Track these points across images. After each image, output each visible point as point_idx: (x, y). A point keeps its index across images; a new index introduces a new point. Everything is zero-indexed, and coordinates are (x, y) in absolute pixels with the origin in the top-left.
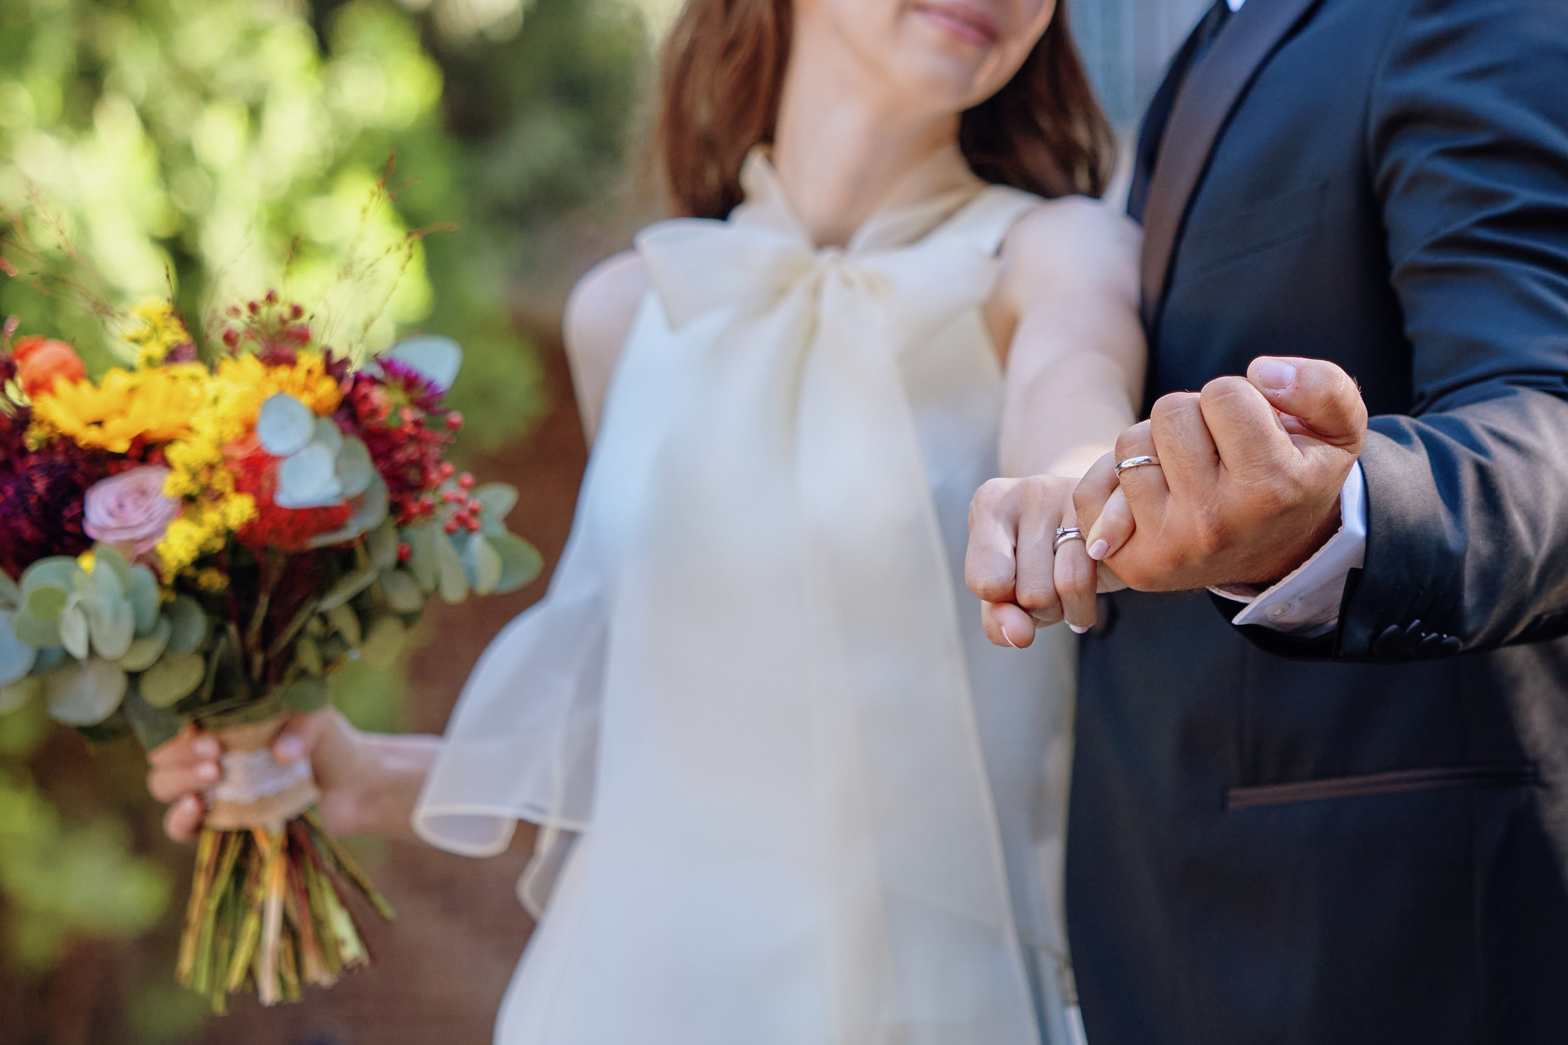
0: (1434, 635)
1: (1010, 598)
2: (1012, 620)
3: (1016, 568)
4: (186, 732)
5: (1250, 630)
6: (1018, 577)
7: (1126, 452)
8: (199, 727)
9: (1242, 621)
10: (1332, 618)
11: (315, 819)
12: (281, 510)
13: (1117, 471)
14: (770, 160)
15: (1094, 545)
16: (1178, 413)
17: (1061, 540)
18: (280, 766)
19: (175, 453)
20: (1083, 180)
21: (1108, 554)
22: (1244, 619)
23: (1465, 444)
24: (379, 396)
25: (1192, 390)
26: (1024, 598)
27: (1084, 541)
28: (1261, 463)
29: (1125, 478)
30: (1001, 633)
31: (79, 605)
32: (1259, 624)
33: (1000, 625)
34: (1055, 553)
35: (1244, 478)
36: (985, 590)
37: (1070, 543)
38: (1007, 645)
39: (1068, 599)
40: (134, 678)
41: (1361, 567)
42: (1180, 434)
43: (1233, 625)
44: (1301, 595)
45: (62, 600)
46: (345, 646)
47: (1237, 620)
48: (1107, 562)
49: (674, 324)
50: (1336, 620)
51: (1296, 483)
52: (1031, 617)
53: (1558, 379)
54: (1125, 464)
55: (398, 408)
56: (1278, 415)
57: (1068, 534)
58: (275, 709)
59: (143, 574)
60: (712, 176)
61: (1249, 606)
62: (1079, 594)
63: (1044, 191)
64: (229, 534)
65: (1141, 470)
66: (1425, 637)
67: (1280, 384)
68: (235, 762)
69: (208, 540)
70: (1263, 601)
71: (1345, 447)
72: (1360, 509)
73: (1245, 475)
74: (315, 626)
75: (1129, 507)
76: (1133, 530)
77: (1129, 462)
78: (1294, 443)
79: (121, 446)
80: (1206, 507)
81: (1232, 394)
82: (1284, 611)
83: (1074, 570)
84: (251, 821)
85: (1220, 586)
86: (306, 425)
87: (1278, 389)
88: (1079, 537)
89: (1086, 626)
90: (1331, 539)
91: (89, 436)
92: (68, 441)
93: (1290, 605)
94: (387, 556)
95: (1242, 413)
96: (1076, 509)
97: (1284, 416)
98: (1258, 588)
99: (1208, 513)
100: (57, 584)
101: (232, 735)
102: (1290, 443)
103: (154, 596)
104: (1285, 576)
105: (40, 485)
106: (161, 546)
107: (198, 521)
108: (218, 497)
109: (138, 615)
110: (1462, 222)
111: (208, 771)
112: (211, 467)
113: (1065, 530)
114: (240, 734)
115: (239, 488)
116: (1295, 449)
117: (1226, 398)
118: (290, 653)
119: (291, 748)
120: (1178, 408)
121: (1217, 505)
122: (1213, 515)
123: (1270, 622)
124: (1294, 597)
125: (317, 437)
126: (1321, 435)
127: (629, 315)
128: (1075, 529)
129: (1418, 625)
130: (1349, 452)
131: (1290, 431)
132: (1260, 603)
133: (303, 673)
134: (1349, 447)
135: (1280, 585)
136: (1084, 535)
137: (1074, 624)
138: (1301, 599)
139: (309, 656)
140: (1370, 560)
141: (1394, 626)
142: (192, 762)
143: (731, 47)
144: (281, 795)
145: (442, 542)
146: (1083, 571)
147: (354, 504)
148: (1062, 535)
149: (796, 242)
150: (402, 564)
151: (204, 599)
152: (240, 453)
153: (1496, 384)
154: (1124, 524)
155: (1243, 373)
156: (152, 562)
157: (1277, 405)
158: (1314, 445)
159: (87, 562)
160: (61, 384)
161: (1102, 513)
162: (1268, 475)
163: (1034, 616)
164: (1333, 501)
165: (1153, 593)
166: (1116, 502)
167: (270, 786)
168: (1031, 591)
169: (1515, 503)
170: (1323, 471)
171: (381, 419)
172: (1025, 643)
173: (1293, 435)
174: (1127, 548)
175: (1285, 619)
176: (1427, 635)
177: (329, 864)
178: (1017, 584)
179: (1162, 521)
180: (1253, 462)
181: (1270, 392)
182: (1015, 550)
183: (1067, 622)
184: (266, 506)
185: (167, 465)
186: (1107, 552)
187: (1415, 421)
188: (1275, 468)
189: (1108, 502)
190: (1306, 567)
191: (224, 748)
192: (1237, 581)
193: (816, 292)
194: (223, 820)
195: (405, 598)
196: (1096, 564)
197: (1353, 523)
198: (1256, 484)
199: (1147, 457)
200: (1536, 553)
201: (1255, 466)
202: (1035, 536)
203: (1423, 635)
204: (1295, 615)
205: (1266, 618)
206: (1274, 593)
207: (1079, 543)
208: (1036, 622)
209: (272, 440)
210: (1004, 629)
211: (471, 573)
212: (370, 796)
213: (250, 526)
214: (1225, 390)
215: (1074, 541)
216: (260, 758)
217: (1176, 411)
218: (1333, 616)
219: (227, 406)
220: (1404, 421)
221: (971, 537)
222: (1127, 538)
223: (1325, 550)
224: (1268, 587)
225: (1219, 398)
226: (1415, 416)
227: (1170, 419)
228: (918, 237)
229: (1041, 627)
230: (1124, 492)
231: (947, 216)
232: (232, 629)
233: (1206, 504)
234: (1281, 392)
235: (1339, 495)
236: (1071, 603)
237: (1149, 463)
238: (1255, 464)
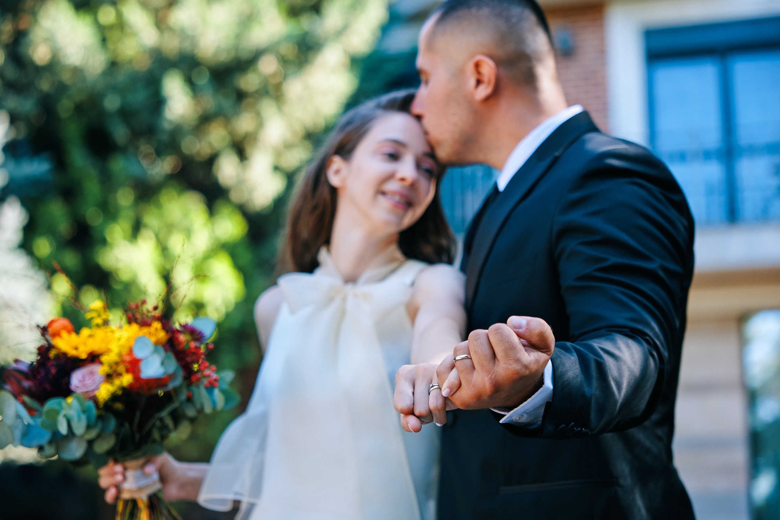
0: (580, 429)
1: (411, 412)
2: (412, 421)
3: (414, 400)
4: (111, 463)
5: (506, 425)
6: (414, 404)
7: (458, 353)
8: (116, 461)
9: (503, 422)
10: (539, 421)
11: (161, 495)
12: (143, 379)
13: (454, 361)
14: (329, 250)
15: (445, 391)
16: (479, 337)
17: (432, 389)
18: (146, 476)
19: (104, 359)
20: (445, 258)
21: (450, 395)
22: (504, 421)
23: (592, 354)
24: (183, 338)
25: (484, 329)
26: (417, 412)
27: (441, 389)
28: (512, 358)
29: (457, 364)
30: (408, 426)
31: (65, 416)
32: (510, 423)
33: (407, 423)
34: (429, 394)
35: (505, 364)
36: (401, 409)
37: (435, 390)
38: (410, 431)
39: (435, 413)
40: (90, 443)
41: (551, 401)
42: (480, 346)
43: (500, 423)
44: (527, 412)
45: (57, 413)
46: (169, 431)
47: (501, 422)
48: (450, 398)
49: (293, 312)
50: (541, 422)
51: (526, 367)
52: (420, 420)
53: (627, 330)
54: (457, 358)
55: (188, 342)
56: (520, 339)
57: (434, 387)
58: (144, 454)
59: (91, 404)
60: (308, 257)
61: (506, 416)
62: (439, 411)
63: (430, 261)
64: (123, 389)
65: (464, 361)
66: (576, 429)
67: (520, 327)
68: (130, 474)
69: (116, 391)
70: (512, 414)
71: (546, 353)
72: (551, 378)
73: (506, 363)
74: (158, 423)
75: (459, 375)
76: (460, 385)
77: (459, 357)
78: (526, 351)
79: (84, 356)
80: (490, 376)
81: (501, 330)
82: (520, 418)
83: (437, 401)
84: (136, 496)
85: (495, 408)
86: (150, 348)
87: (519, 329)
88: (439, 388)
89: (442, 423)
90: (539, 390)
91: (72, 352)
92: (65, 354)
93: (522, 416)
94: (183, 396)
95: (505, 338)
96: (438, 376)
97: (522, 340)
98: (509, 409)
99: (491, 378)
100: (56, 407)
101: (130, 464)
102: (524, 351)
103: (94, 412)
104: (521, 404)
105: (53, 371)
106: (97, 393)
107: (112, 383)
108: (120, 375)
109: (89, 419)
110: (590, 269)
111: (119, 478)
112: (117, 364)
113: (433, 385)
114: (131, 464)
115: (128, 371)
116: (526, 353)
117: (498, 332)
118: (149, 433)
119: (150, 469)
120: (479, 335)
121: (494, 375)
122: (492, 379)
123: (514, 422)
124: (524, 412)
125: (156, 351)
126: (536, 348)
127: (276, 310)
128: (437, 384)
129: (573, 425)
130: (547, 355)
131: (524, 346)
132: (511, 415)
133: (154, 441)
134: (548, 353)
135: (518, 408)
136: (440, 387)
137: (437, 423)
138: (527, 413)
139: (156, 435)
140: (555, 398)
141: (564, 425)
142: (114, 474)
143: (314, 208)
144: (147, 486)
145: (203, 392)
146: (440, 402)
147: (171, 377)
148: (432, 387)
149: (337, 281)
150: (190, 400)
151: (116, 413)
152: (128, 358)
153: (603, 331)
154: (457, 382)
155: (506, 322)
156: (95, 399)
157: (519, 336)
158: (534, 352)
159: (70, 400)
160: (64, 334)
161: (448, 378)
162: (515, 363)
163: (421, 419)
164: (541, 374)
165: (468, 410)
166: (454, 373)
167: (143, 482)
168: (420, 409)
169: (612, 377)
170: (537, 361)
171: (182, 346)
172: (417, 430)
173: (526, 348)
174: (458, 392)
175: (520, 421)
176: (577, 429)
177: (165, 512)
178: (414, 407)
179: (472, 382)
180: (509, 358)
181: (516, 330)
182: (413, 393)
183: (435, 422)
184: (137, 378)
185: (101, 363)
186: (450, 393)
187: (572, 344)
188: (518, 360)
189: (450, 373)
190: (529, 401)
191: (125, 469)
192: (502, 406)
193: (344, 300)
194: (126, 496)
195: (191, 412)
196: (446, 399)
197: (548, 383)
198: (510, 367)
199: (466, 355)
200: (620, 397)
201: (510, 360)
202: (421, 388)
203: (575, 429)
204: (525, 419)
205: (512, 421)
206: (516, 411)
207: (439, 390)
208: (422, 422)
209: (138, 354)
210: (409, 425)
211: (214, 403)
212: (183, 486)
213: (131, 385)
214: (498, 329)
215: (437, 389)
216: (138, 473)
217: (479, 336)
218: (540, 420)
219: (123, 341)
220: (569, 344)
221: (396, 388)
222: (457, 388)
223: (537, 394)
224: (514, 409)
225: (495, 332)
226: (572, 342)
227: (476, 340)
228: (383, 278)
229: (425, 424)
230: (457, 369)
231: (393, 271)
232: (127, 425)
233: (490, 374)
234: (520, 330)
235: (543, 372)
236: (436, 414)
237: (467, 358)
238: (510, 358)
